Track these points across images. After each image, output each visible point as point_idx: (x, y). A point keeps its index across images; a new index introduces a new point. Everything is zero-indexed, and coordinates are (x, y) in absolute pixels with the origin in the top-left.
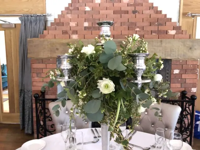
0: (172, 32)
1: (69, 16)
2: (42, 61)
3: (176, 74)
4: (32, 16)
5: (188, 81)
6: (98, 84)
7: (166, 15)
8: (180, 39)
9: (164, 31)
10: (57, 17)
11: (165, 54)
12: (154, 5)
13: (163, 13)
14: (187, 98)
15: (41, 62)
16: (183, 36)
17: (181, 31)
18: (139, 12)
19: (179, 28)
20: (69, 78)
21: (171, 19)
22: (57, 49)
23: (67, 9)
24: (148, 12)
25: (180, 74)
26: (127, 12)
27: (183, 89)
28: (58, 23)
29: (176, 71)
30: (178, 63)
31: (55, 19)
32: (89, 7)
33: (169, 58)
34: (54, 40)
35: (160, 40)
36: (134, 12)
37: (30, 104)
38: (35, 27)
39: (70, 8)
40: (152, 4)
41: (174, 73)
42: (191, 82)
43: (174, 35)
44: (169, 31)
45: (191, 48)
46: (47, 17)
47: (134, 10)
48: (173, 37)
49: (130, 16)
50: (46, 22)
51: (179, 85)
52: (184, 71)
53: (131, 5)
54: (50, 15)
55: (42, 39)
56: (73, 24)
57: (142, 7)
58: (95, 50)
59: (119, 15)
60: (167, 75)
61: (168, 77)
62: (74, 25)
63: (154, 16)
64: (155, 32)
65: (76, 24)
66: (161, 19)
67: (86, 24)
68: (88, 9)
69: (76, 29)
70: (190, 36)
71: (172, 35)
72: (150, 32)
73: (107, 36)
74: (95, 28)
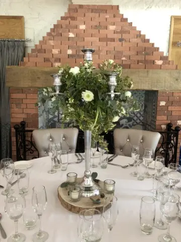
0: (160, 62)
1: (52, 43)
2: (22, 90)
3: (162, 106)
4: (9, 41)
5: (174, 114)
6: (82, 95)
7: (153, 44)
8: (167, 69)
9: (151, 61)
10: (38, 43)
11: (151, 85)
12: (142, 33)
13: (151, 42)
14: (172, 130)
15: (21, 92)
16: (170, 66)
17: (168, 61)
18: (125, 40)
19: (166, 58)
20: (60, 92)
21: (158, 48)
22: (39, 78)
23: (49, 34)
24: (135, 40)
25: (167, 106)
26: (113, 40)
27: (169, 122)
28: (39, 50)
29: (163, 103)
30: (164, 95)
31: (36, 45)
32: (73, 33)
33: (155, 89)
34: (35, 68)
35: (146, 70)
36: (121, 40)
37: (8, 138)
38: (13, 54)
39: (53, 33)
40: (140, 32)
41: (161, 105)
42: (177, 114)
43: (161, 65)
44: (156, 61)
45: (177, 80)
46: (26, 43)
47: (120, 37)
48: (160, 67)
49: (117, 44)
50: (25, 48)
51: (165, 118)
52: (170, 103)
53: (117, 33)
54: (30, 41)
55: (22, 67)
56: (55, 51)
57: (129, 34)
58: (80, 70)
59: (105, 43)
60: (154, 107)
61: (154, 109)
62: (57, 52)
63: (141, 44)
64: (141, 62)
65: (59, 51)
66: (149, 48)
67: (70, 52)
68: (71, 35)
69: (59, 56)
70: (177, 66)
71: (158, 65)
72: (137, 62)
73: (90, 61)
74: (79, 56)
